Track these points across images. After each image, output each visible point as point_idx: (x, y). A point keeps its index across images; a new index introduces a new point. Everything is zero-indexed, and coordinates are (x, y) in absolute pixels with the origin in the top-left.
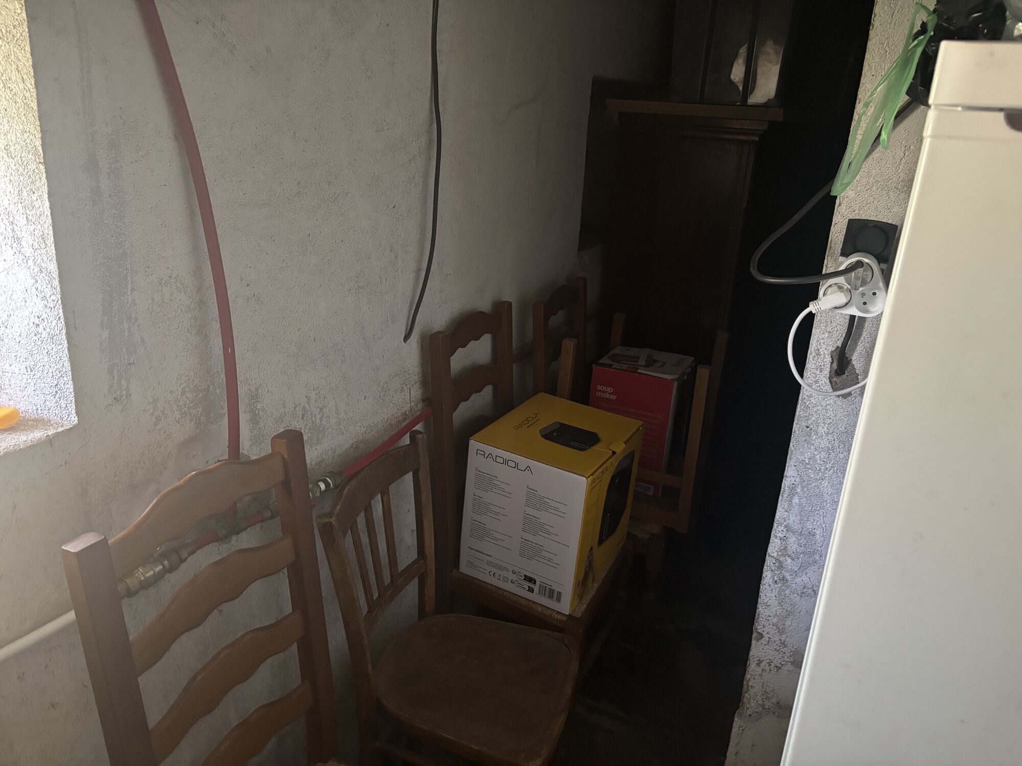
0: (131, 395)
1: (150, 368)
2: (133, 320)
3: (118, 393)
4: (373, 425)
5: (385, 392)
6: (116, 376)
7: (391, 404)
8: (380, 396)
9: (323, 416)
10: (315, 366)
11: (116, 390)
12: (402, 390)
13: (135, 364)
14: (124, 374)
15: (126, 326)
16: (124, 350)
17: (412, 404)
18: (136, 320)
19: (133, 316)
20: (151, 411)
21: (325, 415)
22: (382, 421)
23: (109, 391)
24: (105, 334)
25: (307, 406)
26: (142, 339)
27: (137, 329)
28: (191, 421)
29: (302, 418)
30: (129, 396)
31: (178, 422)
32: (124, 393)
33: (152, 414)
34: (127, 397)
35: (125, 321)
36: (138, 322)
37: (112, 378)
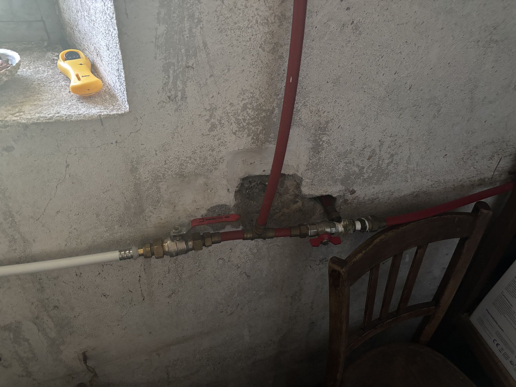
0: (186, 98)
1: (211, 76)
2: (196, 21)
3: (173, 93)
4: (442, 181)
5: (471, 155)
6: (171, 75)
7: (472, 168)
8: (462, 158)
9: (392, 162)
10: (401, 114)
11: (171, 90)
12: (492, 158)
13: (193, 68)
14: (180, 75)
15: (187, 25)
16: (183, 51)
17: (496, 173)
18: (200, 21)
19: (197, 14)
20: (207, 117)
21: (394, 162)
22: (454, 180)
23: (163, 88)
24: (162, 29)
25: (377, 150)
26: (205, 45)
27: (199, 31)
28: (249, 135)
29: (369, 159)
30: (184, 98)
31: (235, 134)
32: (179, 94)
33: (208, 121)
34: (182, 98)
35: (186, 19)
36: (202, 23)
37: (167, 77)
